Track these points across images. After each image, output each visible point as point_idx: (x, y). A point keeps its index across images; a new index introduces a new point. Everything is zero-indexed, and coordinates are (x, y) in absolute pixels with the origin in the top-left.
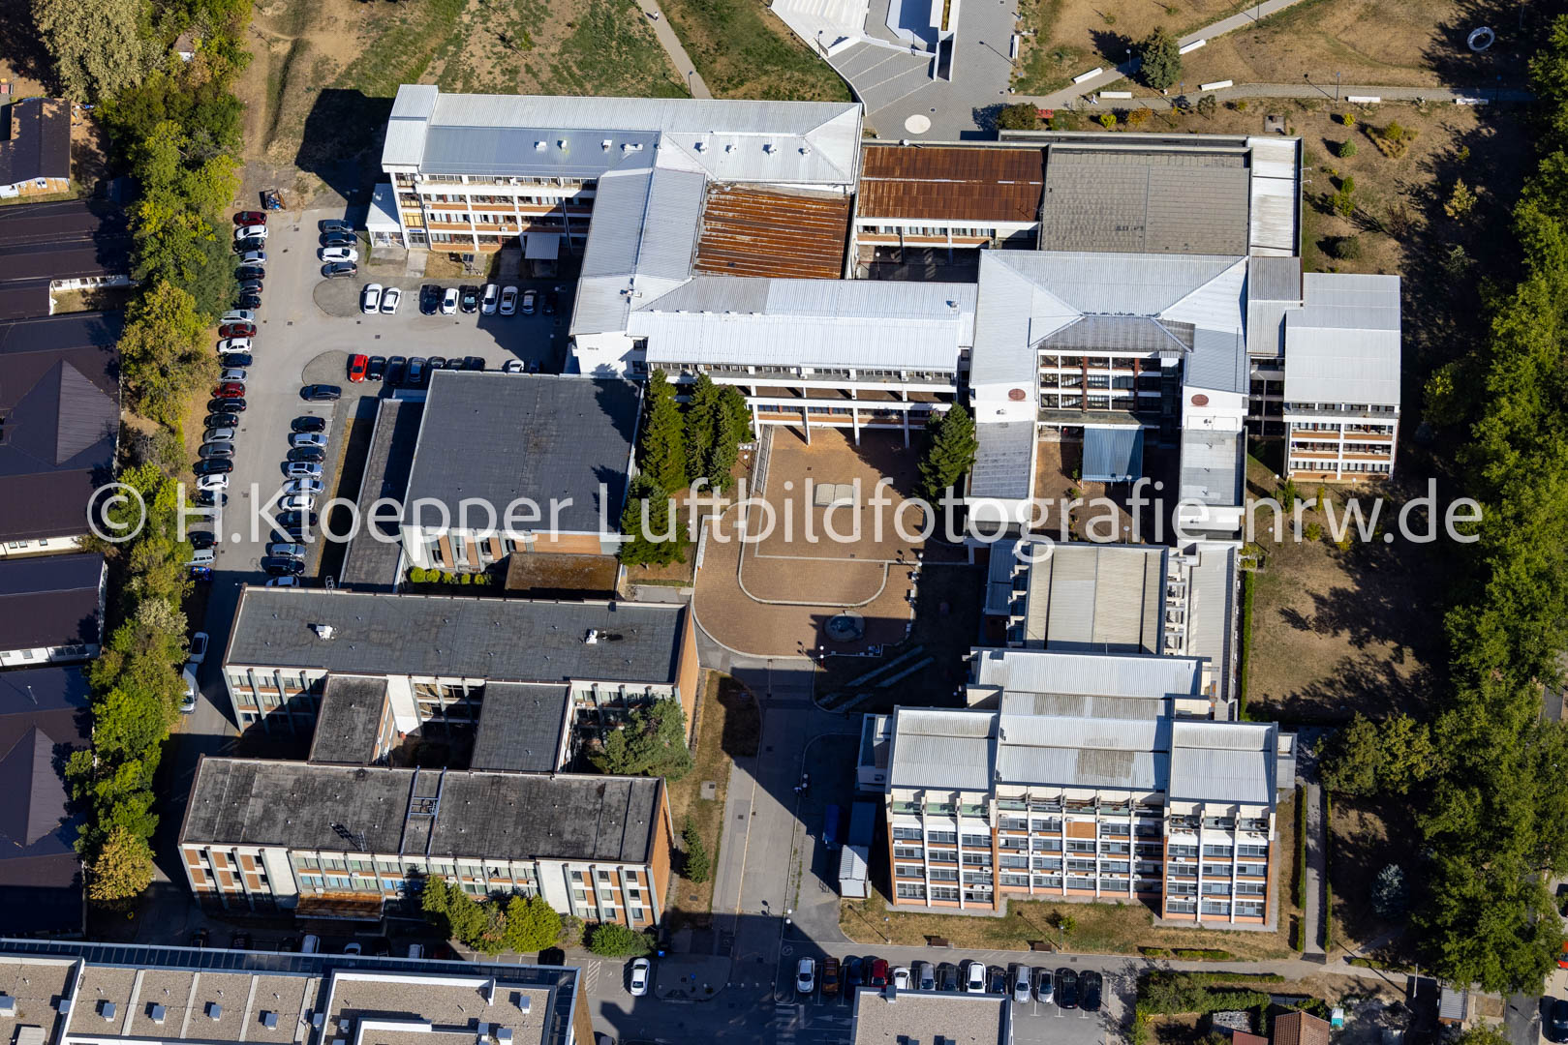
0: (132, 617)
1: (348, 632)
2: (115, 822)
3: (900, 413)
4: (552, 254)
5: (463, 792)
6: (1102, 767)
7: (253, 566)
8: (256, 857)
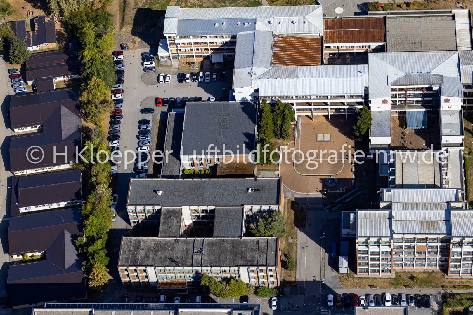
0: (94, 190)
1: (167, 192)
2: (96, 260)
3: (344, 109)
4: (221, 61)
5: (212, 245)
6: (428, 227)
7: (131, 171)
8: (144, 270)
